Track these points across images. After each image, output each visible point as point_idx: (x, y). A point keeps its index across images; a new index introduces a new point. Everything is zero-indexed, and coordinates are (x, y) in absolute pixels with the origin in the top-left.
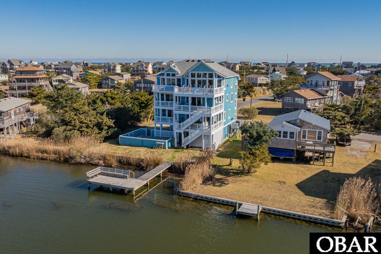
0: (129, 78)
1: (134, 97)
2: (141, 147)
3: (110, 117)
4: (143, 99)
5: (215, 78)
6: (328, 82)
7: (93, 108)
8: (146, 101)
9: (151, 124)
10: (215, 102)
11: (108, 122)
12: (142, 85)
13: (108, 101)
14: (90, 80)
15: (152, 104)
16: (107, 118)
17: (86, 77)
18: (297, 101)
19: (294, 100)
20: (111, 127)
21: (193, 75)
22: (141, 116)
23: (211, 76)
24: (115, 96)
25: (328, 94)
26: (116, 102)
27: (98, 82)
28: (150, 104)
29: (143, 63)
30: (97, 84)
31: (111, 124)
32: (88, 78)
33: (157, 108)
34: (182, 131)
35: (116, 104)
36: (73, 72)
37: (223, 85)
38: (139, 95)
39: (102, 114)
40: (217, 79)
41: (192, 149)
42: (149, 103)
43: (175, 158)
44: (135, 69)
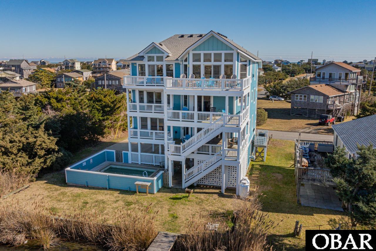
0: (90, 76)
1: (94, 98)
2: (106, 189)
3: (51, 132)
4: (107, 100)
5: (236, 62)
6: (347, 74)
7: (23, 116)
8: (113, 102)
9: (121, 138)
10: (237, 105)
11: (47, 141)
12: (106, 82)
13: (51, 105)
14: (41, 77)
15: (121, 108)
16: (44, 135)
17: (36, 74)
18: (312, 100)
19: (309, 98)
20: (51, 151)
21: (197, 58)
22: (105, 127)
23: (229, 58)
24: (62, 97)
25: (347, 90)
26: (64, 105)
27: (51, 81)
28: (118, 108)
29: (106, 60)
30: (51, 82)
31: (51, 146)
32: (39, 76)
33: (132, 116)
34: (182, 159)
35: (64, 109)
36: (23, 70)
37: (249, 75)
38: (102, 94)
39: (37, 127)
40: (240, 64)
41: (201, 191)
42: (117, 106)
43: (177, 218)
44: (97, 66)
